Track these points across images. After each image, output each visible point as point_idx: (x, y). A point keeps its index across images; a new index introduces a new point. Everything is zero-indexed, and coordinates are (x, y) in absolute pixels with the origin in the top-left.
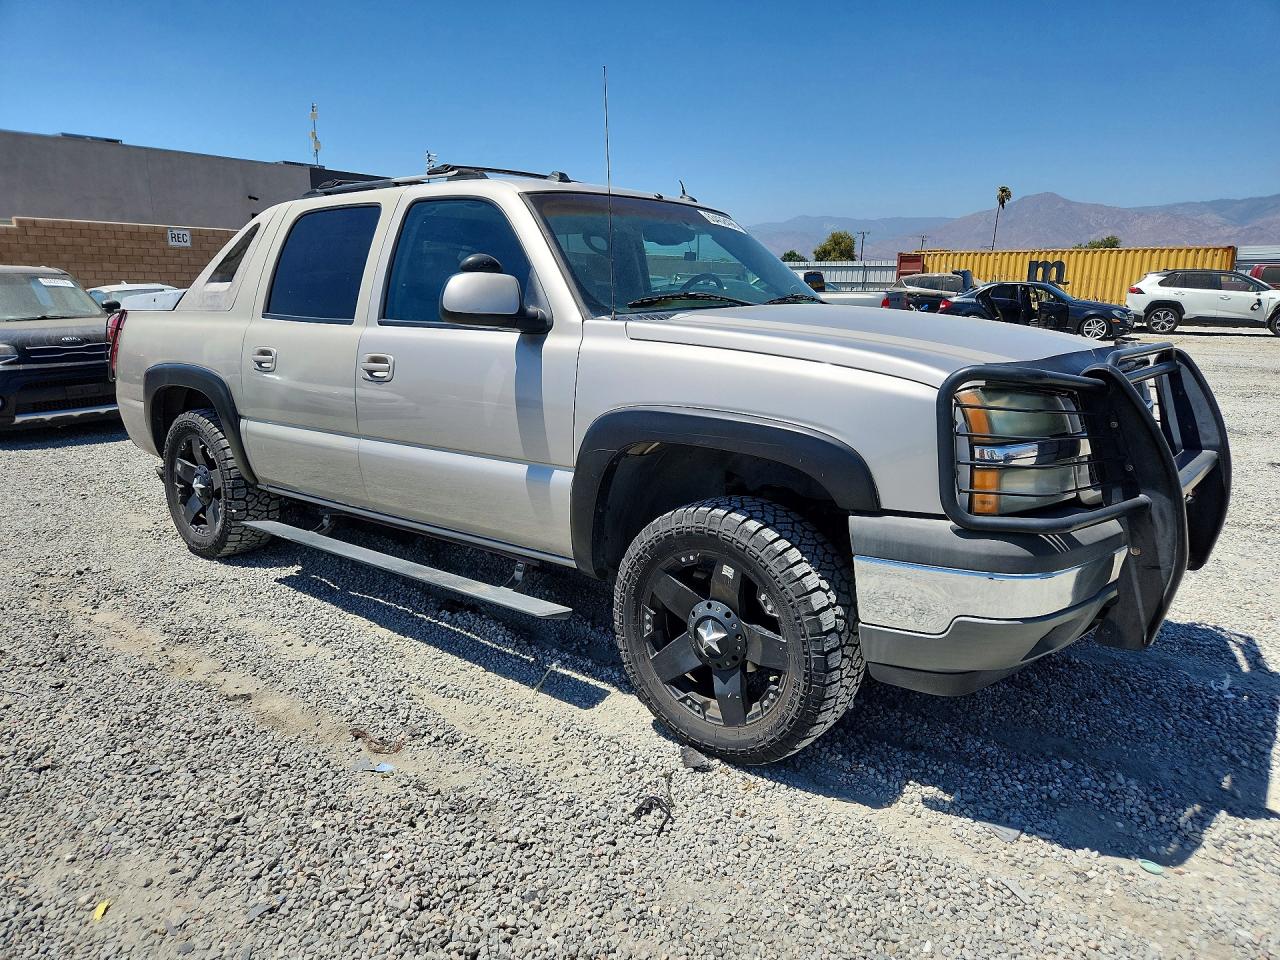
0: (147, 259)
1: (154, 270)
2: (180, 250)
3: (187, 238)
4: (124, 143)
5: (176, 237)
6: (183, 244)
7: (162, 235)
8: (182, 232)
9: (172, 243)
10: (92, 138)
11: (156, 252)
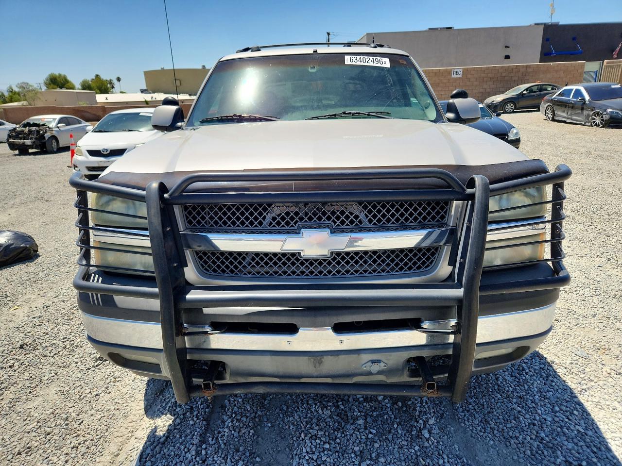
0: (441, 85)
1: (444, 90)
2: (456, 79)
3: (461, 73)
4: (454, 28)
5: (456, 73)
6: (458, 76)
7: (449, 72)
8: (458, 70)
9: (453, 76)
10: (441, 28)
11: (445, 81)
